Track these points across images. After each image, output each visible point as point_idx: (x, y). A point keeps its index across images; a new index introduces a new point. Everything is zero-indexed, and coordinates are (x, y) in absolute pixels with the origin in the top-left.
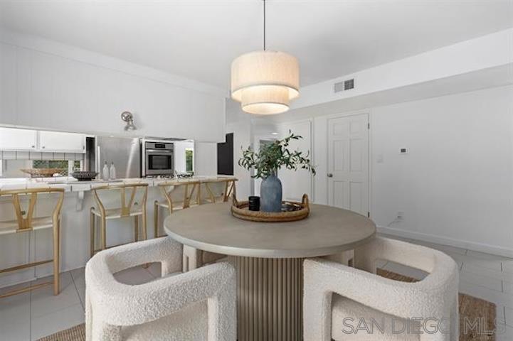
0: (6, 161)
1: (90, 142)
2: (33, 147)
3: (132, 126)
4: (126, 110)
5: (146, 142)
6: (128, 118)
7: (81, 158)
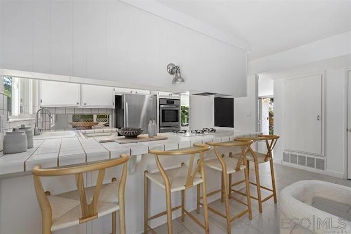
0: (57, 115)
1: (118, 99)
2: (78, 103)
3: (180, 77)
4: (173, 63)
5: (160, 99)
6: (174, 70)
7: (110, 113)
